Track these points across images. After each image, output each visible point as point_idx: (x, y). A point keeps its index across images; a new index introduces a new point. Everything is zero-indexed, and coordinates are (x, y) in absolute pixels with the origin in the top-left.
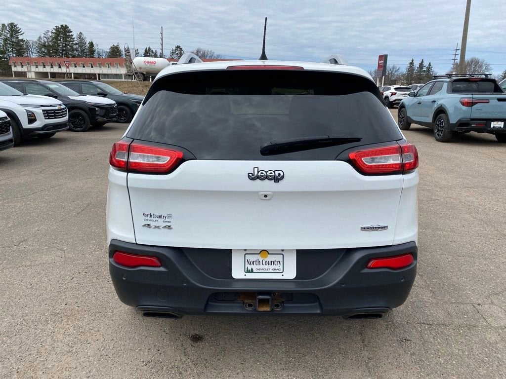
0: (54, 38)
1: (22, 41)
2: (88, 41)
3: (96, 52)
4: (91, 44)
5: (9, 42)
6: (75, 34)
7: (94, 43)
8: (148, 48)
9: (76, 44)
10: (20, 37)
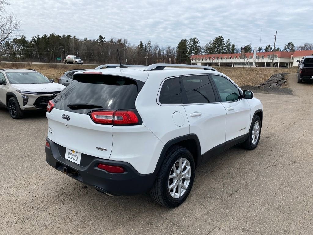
0: (214, 44)
1: (199, 46)
2: (232, 44)
3: (236, 50)
4: (234, 46)
5: (192, 48)
6: (225, 41)
7: (235, 45)
8: (268, 45)
9: (225, 46)
10: (198, 45)
